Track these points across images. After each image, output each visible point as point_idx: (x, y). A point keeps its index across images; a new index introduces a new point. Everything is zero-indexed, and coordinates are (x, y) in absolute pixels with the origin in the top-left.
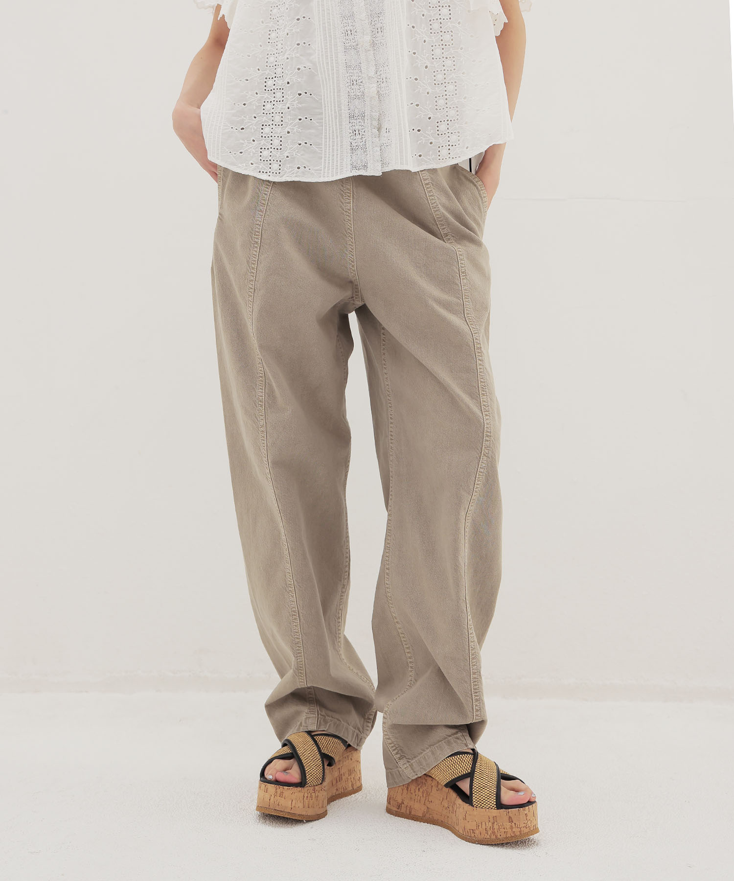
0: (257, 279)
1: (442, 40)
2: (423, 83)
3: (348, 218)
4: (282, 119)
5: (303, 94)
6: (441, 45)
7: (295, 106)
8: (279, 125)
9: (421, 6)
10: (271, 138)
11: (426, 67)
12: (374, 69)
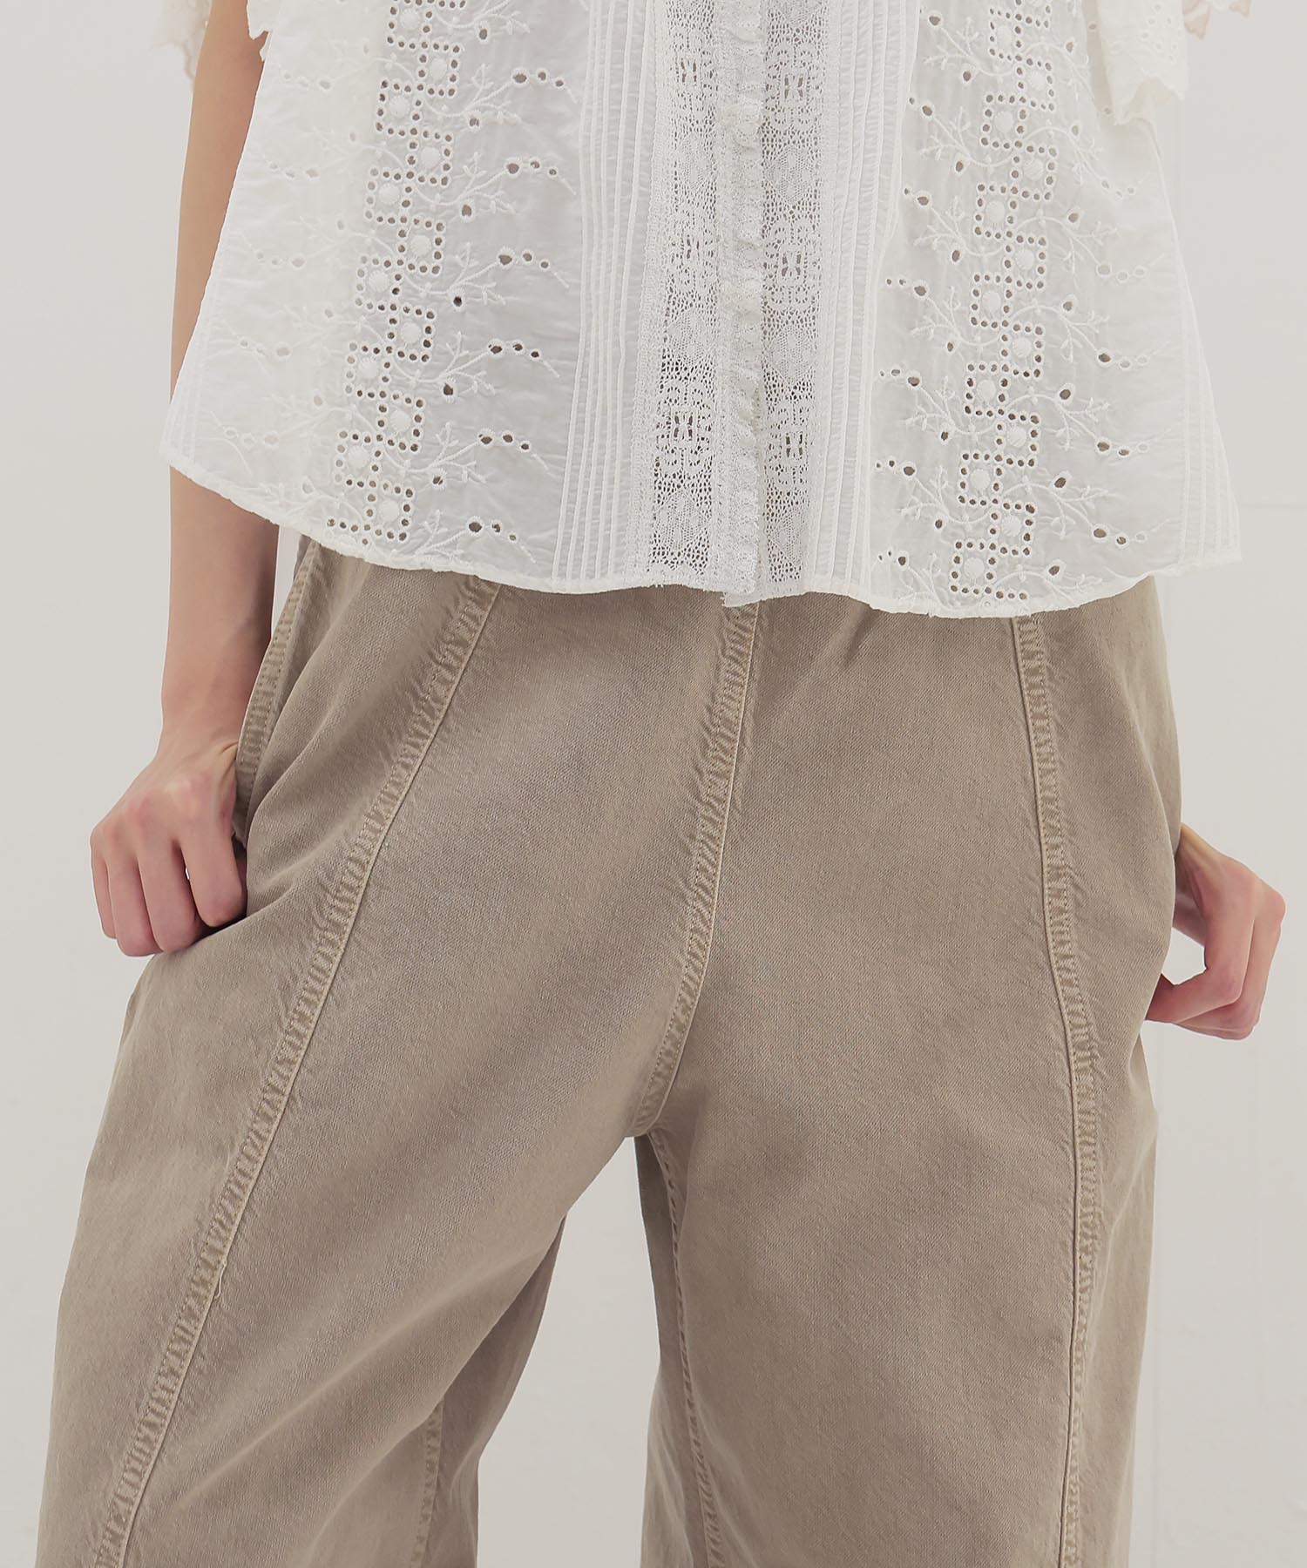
0: (310, 1062)
1: (1015, 174)
2: (943, 309)
3: (710, 829)
4: (428, 337)
5: (517, 259)
6: (1009, 189)
7: (485, 300)
8: (413, 357)
9: (962, 42)
10: (382, 402)
11: (956, 256)
12: (757, 216)
